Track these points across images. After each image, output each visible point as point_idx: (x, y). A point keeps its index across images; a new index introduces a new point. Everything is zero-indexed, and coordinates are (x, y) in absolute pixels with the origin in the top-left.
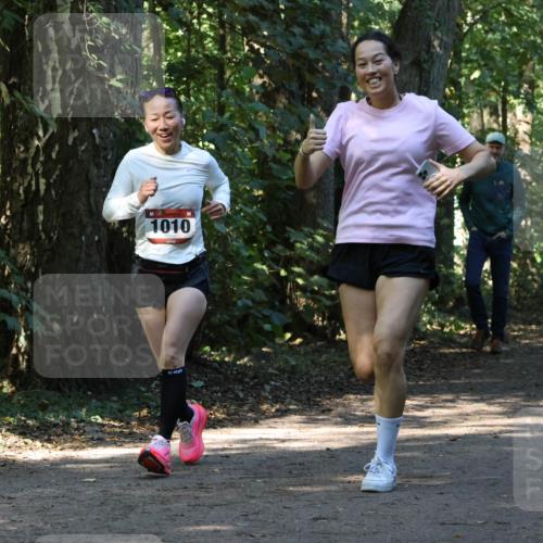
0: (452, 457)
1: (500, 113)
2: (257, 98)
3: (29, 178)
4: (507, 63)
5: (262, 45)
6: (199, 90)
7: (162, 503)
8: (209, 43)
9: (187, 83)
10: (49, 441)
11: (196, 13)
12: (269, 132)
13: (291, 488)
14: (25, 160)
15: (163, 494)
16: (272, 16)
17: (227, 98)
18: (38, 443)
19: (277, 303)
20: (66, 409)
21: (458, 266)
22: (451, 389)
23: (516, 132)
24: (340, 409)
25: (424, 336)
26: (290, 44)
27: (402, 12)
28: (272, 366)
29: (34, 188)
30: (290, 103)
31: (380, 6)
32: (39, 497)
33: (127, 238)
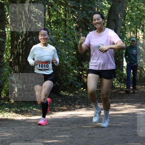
0: (123, 119)
1: (135, 33)
2: (74, 29)
3: (18, 49)
4: (137, 21)
5: (76, 16)
6: (60, 27)
7: (51, 130)
8: (62, 16)
9: (57, 25)
10: (23, 115)
11: (59, 8)
12: (77, 38)
13: (83, 126)
14: (17, 45)
15: (51, 128)
16: (78, 9)
17: (67, 29)
18: (20, 115)
19: (79, 80)
20: (27, 107)
21: (125, 71)
22: (123, 102)
23: (139, 38)
25: (116, 89)
26: (83, 16)
27: (111, 8)
28: (78, 96)
29: (19, 52)
30: (83, 30)
31: (105, 6)
32: (21, 128)
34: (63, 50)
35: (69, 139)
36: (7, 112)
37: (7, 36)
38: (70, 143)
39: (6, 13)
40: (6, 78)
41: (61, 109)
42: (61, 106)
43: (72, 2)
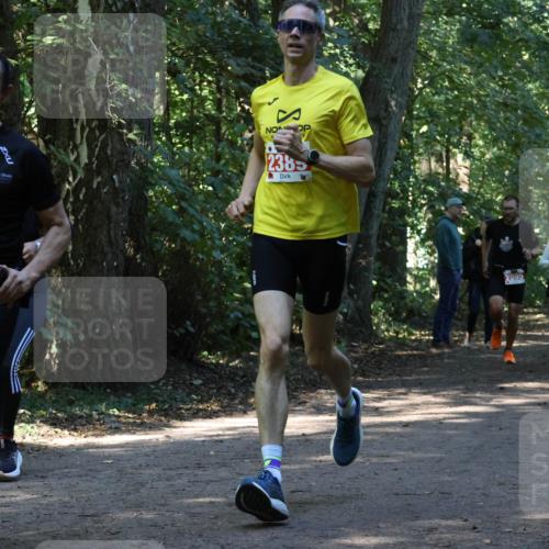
0: (404, 439)
1: (444, 159)
2: (247, 148)
4: (449, 120)
6: (200, 143)
7: (168, 480)
9: (190, 137)
10: (75, 430)
11: (198, 81)
15: (168, 472)
17: (223, 149)
18: (66, 432)
20: (89, 404)
21: (410, 283)
22: (404, 384)
23: (457, 175)
24: (313, 401)
25: (382, 341)
27: (366, 80)
31: (347, 74)
32: (67, 476)
33: (141, 263)
34: (211, 215)
36: (22, 421)
39: (27, 100)
41: (201, 410)
42: (201, 402)
43: (241, 61)
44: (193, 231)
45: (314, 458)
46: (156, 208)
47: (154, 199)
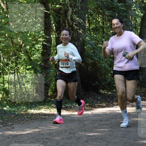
2: (111, 35)
6: (98, 34)
7: (92, 124)
8: (101, 23)
9: (96, 32)
10: (67, 110)
11: (97, 17)
13: (121, 121)
15: (93, 122)
17: (105, 35)
18: (65, 111)
20: (71, 103)
24: (131, 104)
27: (143, 16)
28: (116, 94)
31: (138, 15)
33: (83, 66)
35: (109, 132)
36: (54, 108)
37: (53, 41)
38: (110, 136)
39: (52, 22)
40: (52, 79)
41: (101, 105)
42: (101, 103)
43: (109, 12)
44: (97, 58)
45: (132, 119)
46: (87, 51)
47: (86, 49)
